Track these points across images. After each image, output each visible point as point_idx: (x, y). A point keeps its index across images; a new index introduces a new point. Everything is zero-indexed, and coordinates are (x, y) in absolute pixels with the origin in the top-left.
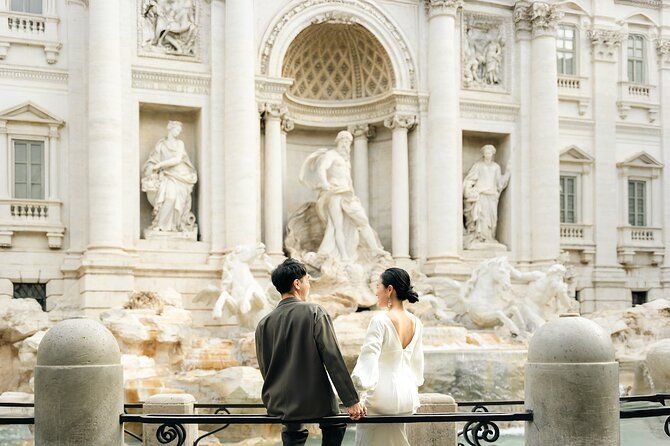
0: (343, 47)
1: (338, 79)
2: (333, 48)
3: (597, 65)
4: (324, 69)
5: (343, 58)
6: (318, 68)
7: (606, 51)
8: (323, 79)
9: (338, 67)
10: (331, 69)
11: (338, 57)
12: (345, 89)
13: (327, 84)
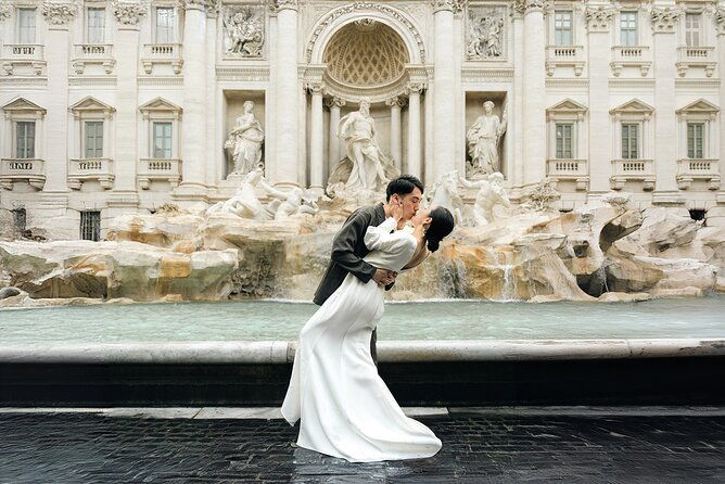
0: (379, 44)
1: (380, 69)
2: (372, 46)
3: (590, 35)
4: (370, 63)
5: (381, 53)
6: (366, 62)
7: (599, 24)
8: (370, 70)
9: (379, 59)
10: (375, 62)
11: (378, 53)
12: (386, 75)
13: (373, 73)
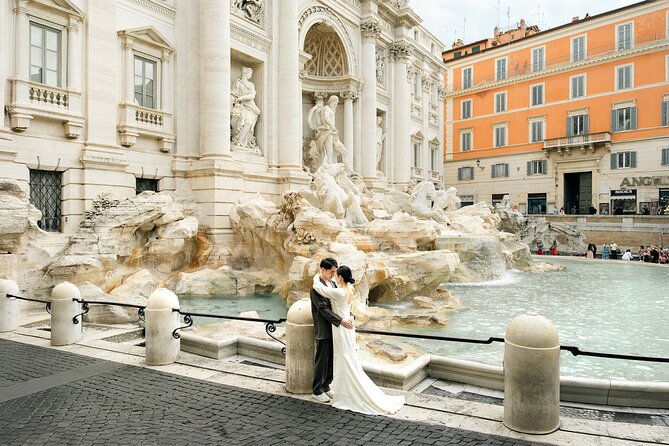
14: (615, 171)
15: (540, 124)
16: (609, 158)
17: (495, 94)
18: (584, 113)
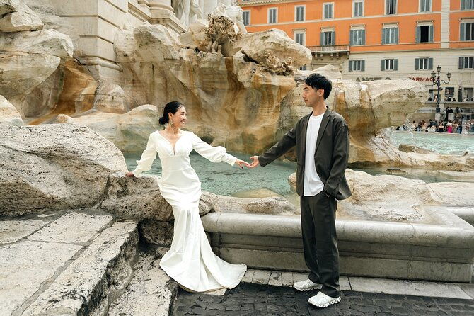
14: (351, 73)
15: (302, 35)
16: (348, 64)
17: (269, 9)
18: (332, 30)
